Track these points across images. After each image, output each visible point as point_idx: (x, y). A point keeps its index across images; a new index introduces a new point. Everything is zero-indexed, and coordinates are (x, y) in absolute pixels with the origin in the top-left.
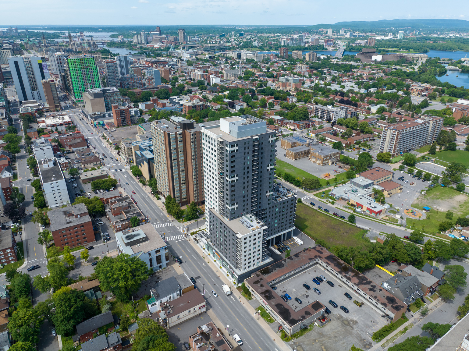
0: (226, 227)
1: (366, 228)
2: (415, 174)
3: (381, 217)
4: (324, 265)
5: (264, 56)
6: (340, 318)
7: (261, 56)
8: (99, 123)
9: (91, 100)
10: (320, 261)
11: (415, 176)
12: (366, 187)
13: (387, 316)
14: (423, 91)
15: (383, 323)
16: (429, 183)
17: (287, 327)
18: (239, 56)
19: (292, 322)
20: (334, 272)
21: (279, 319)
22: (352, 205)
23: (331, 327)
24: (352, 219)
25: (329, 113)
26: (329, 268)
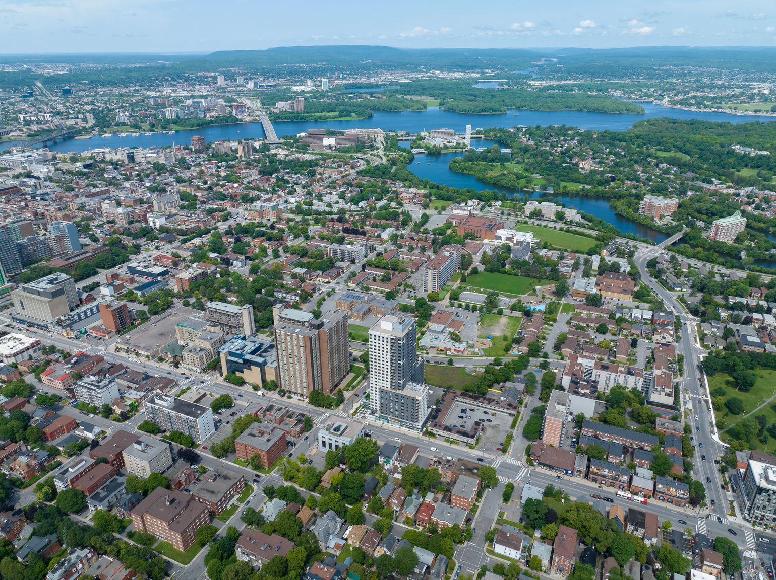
0: (403, 397)
1: (463, 366)
2: (464, 307)
3: (466, 353)
4: (462, 400)
5: (175, 156)
6: (490, 426)
7: (171, 156)
8: (81, 332)
9: (49, 302)
10: (458, 399)
11: (465, 309)
12: (442, 332)
13: (510, 415)
14: (413, 199)
15: (511, 419)
16: (478, 312)
17: (471, 441)
18: (131, 158)
19: (473, 437)
20: (471, 402)
21: (464, 439)
22: (441, 350)
23: (489, 432)
24: (451, 362)
25: (350, 253)
26: (466, 401)
